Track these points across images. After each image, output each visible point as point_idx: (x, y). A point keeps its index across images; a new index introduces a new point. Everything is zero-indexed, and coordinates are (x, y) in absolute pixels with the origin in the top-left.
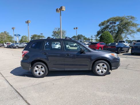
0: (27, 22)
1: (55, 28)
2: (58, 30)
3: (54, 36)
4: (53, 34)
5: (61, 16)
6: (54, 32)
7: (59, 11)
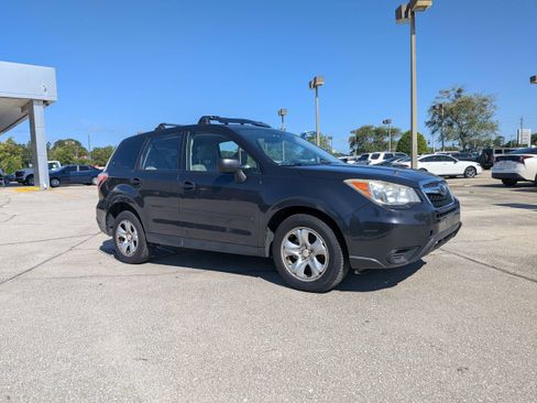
0: (314, 85)
1: (441, 92)
2: (452, 97)
3: (436, 125)
4: (429, 119)
5: (413, 32)
6: (434, 107)
7: (406, 16)
